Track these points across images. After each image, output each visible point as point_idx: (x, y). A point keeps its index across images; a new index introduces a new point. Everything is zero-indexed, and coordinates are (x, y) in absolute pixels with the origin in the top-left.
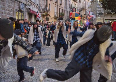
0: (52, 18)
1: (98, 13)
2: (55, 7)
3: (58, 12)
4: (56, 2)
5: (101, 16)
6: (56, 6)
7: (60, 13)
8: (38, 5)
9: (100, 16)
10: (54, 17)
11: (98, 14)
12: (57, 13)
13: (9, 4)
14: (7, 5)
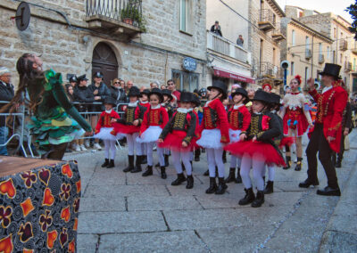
2: (306, 68)
4: (307, 59)
6: (309, 67)
8: (247, 63)
13: (153, 60)
14: (147, 61)
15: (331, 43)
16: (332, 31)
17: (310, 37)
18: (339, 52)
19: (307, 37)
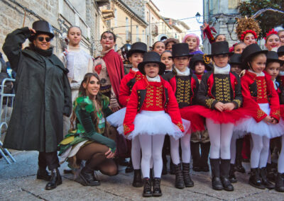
15: (145, 27)
16: (146, 15)
17: (129, 18)
18: (152, 37)
19: (127, 18)
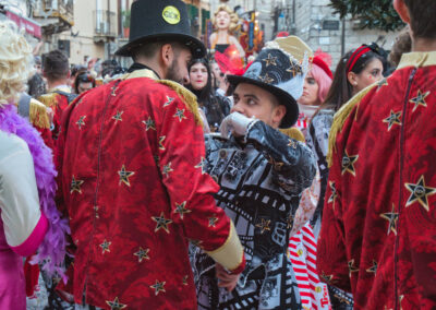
0: (84, 41)
1: (317, 21)
3: (114, 9)
5: (333, 32)
7: (120, 14)
9: (326, 32)
10: (91, 34)
11: (316, 26)
12: (108, 13)
